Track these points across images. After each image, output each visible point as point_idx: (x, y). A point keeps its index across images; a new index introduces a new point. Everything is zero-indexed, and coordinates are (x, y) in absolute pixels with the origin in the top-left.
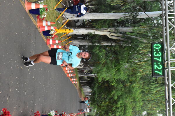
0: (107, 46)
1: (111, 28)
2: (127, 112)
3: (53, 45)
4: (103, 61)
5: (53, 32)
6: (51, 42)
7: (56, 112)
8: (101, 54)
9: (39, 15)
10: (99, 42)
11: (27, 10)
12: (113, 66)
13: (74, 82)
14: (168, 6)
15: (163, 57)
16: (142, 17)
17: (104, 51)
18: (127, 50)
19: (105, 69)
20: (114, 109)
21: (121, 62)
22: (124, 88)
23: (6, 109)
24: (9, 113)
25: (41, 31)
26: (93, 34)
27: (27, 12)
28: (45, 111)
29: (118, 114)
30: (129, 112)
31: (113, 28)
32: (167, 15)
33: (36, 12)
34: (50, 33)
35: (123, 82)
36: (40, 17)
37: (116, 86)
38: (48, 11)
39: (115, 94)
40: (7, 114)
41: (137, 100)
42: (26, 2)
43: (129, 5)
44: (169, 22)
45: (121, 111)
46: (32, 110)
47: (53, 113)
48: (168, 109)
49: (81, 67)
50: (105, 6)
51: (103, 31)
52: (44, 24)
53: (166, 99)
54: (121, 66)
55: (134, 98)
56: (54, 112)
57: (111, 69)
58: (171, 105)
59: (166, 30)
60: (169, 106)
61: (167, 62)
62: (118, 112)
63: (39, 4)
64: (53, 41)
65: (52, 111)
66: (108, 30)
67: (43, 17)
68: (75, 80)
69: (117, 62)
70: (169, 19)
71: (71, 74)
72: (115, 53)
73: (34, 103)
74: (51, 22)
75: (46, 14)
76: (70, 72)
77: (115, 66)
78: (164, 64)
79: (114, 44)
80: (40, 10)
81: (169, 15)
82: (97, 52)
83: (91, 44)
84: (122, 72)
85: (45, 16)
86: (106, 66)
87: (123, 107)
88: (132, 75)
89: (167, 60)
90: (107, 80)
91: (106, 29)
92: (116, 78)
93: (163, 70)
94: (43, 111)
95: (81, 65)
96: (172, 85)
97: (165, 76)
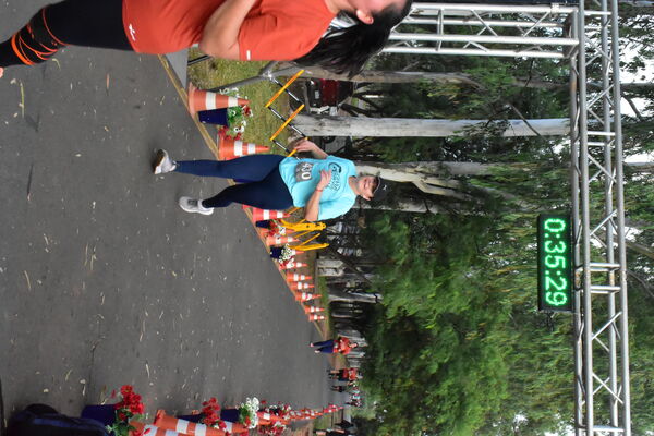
0: (413, 213)
1: (425, 163)
2: (468, 412)
4: (401, 257)
7: (262, 402)
8: (396, 235)
9: (226, 126)
10: (391, 202)
11: (193, 111)
12: (432, 274)
13: (316, 318)
14: (588, 113)
15: (569, 255)
16: (518, 134)
17: (405, 227)
18: (472, 229)
19: (407, 283)
20: (429, 401)
21: (454, 264)
23: (131, 389)
24: (139, 398)
27: (193, 117)
28: (230, 399)
31: (433, 163)
32: (585, 138)
33: (219, 117)
35: (458, 322)
36: (228, 132)
37: (435, 333)
38: (252, 115)
39: (433, 359)
40: (133, 402)
42: (192, 90)
43: (478, 99)
44: (589, 156)
45: (450, 409)
46: (197, 395)
47: (253, 405)
48: (581, 403)
49: (335, 274)
50: (411, 99)
51: (404, 172)
53: (576, 377)
54: (454, 275)
56: (256, 402)
57: (425, 281)
58: (591, 393)
59: (581, 179)
60: (585, 398)
61: (581, 270)
62: (440, 411)
63: (226, 97)
65: (252, 399)
66: (419, 169)
67: (235, 131)
68: (318, 310)
69: (443, 264)
70: (589, 146)
71: (307, 293)
72: (437, 234)
73: (202, 375)
74: (257, 146)
75: (245, 123)
76: (306, 286)
77: (436, 275)
78: (574, 276)
79: (434, 210)
80: (230, 114)
81: (591, 138)
82: (386, 229)
84: (456, 293)
85: (243, 128)
86: (410, 272)
87: (457, 397)
89: (583, 265)
90: (411, 313)
91: (413, 164)
92: (439, 311)
93: (570, 291)
94: (225, 399)
95: (337, 267)
96: (595, 337)
97: (574, 311)
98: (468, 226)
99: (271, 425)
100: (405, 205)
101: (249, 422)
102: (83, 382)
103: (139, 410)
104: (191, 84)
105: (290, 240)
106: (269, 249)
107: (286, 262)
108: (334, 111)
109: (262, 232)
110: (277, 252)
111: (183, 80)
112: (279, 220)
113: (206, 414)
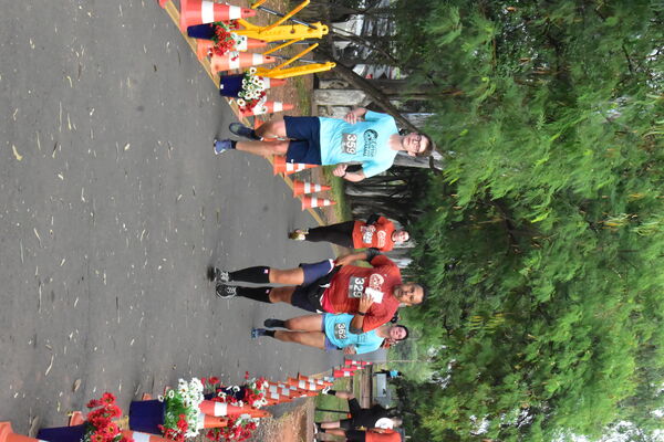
2: (609, 371)
8: (470, 46)
12: (542, 118)
13: (314, 203)
18: (619, 28)
19: (494, 135)
20: (532, 352)
21: (584, 96)
22: (594, 241)
28: (147, 380)
29: (554, 384)
30: (617, 374)
35: (591, 206)
37: (548, 228)
39: (542, 272)
45: (574, 366)
46: (78, 382)
47: (192, 391)
54: (583, 117)
55: (648, 293)
56: (198, 385)
57: (527, 130)
62: (555, 369)
65: (189, 382)
68: (318, 188)
69: (563, 94)
72: (553, 39)
73: (86, 343)
77: (550, 120)
82: (452, 36)
84: (589, 153)
86: (499, 113)
87: (588, 343)
90: (498, 194)
92: (555, 185)
94: (138, 382)
95: (354, 103)
98: (612, 21)
99: (231, 423)
101: (184, 426)
105: (258, 60)
106: (216, 80)
107: (251, 104)
109: (202, 46)
110: (232, 84)
112: (235, 24)
113: (96, 423)
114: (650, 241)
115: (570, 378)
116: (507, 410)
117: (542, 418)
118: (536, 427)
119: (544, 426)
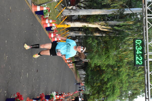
0: (98, 36)
1: (101, 22)
2: (115, 92)
3: (54, 38)
4: (95, 50)
5: (54, 28)
6: (52, 35)
7: (57, 92)
9: (43, 15)
10: (92, 33)
11: (33, 11)
12: (104, 54)
13: (71, 67)
15: (143, 50)
17: (96, 41)
19: (97, 56)
20: (104, 89)
21: (110, 50)
22: (113, 72)
23: (19, 93)
24: (22, 96)
25: (44, 27)
26: (87, 26)
27: (34, 13)
29: (107, 93)
30: (117, 92)
31: (104, 22)
33: (41, 13)
34: (52, 29)
35: (112, 67)
36: (44, 17)
37: (106, 70)
38: (51, 12)
39: (105, 77)
40: (20, 97)
41: (124, 82)
42: (33, 5)
44: (148, 22)
45: (110, 91)
47: (54, 94)
48: (147, 92)
51: (95, 25)
52: (47, 21)
53: (145, 84)
55: (121, 79)
56: (55, 93)
57: (102, 56)
58: (149, 89)
59: (146, 29)
61: (146, 54)
62: (107, 91)
63: (43, 7)
64: (54, 34)
65: (54, 92)
67: (46, 17)
68: (72, 65)
69: (107, 50)
70: (148, 19)
71: (68, 61)
72: (105, 42)
73: (39, 86)
74: (52, 20)
75: (49, 14)
77: (105, 54)
78: (144, 56)
79: (104, 35)
80: (44, 12)
81: (148, 16)
82: (90, 42)
83: (85, 35)
84: (111, 59)
85: (48, 16)
86: (98, 53)
87: (112, 87)
88: (120, 61)
89: (147, 53)
90: (98, 65)
91: (98, 22)
92: (106, 64)
93: (143, 61)
94: (46, 92)
96: (151, 73)
97: (145, 66)
98: (114, 40)
99: (60, 99)
100: (96, 34)
101: (53, 99)
102: (5, 92)
103: (22, 99)
104: (32, 4)
108: (74, 8)
111: (30, 3)
112: (60, 41)
113: (41, 98)
114: (121, 72)
115: (110, 93)
116: (100, 98)
117: (105, 99)
118: (105, 100)
119: (106, 100)
